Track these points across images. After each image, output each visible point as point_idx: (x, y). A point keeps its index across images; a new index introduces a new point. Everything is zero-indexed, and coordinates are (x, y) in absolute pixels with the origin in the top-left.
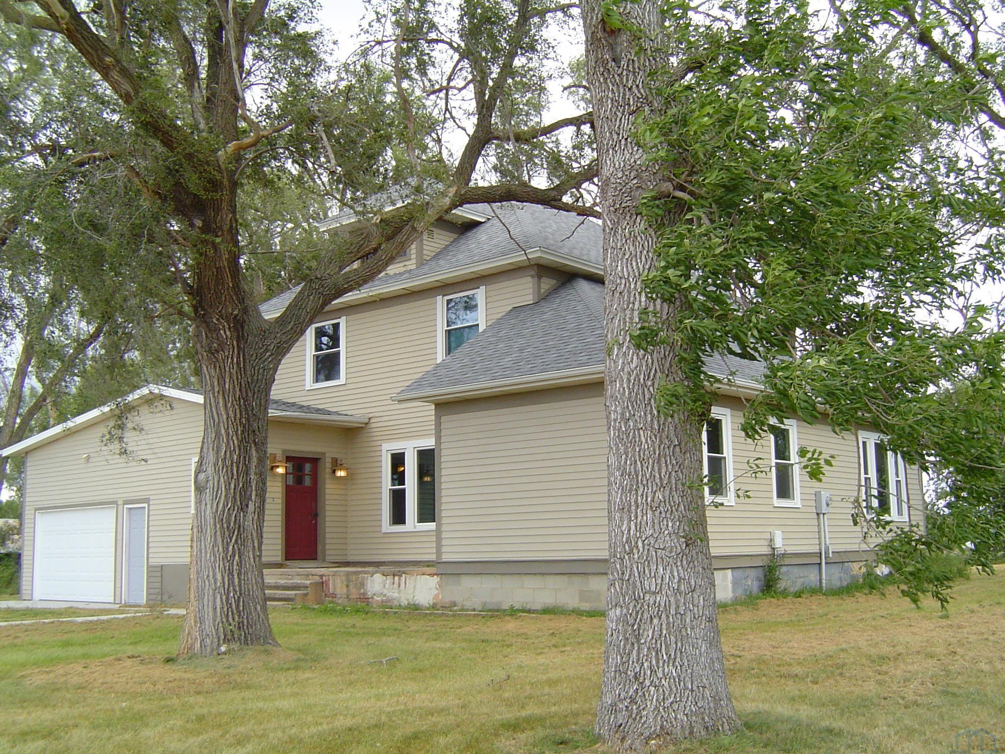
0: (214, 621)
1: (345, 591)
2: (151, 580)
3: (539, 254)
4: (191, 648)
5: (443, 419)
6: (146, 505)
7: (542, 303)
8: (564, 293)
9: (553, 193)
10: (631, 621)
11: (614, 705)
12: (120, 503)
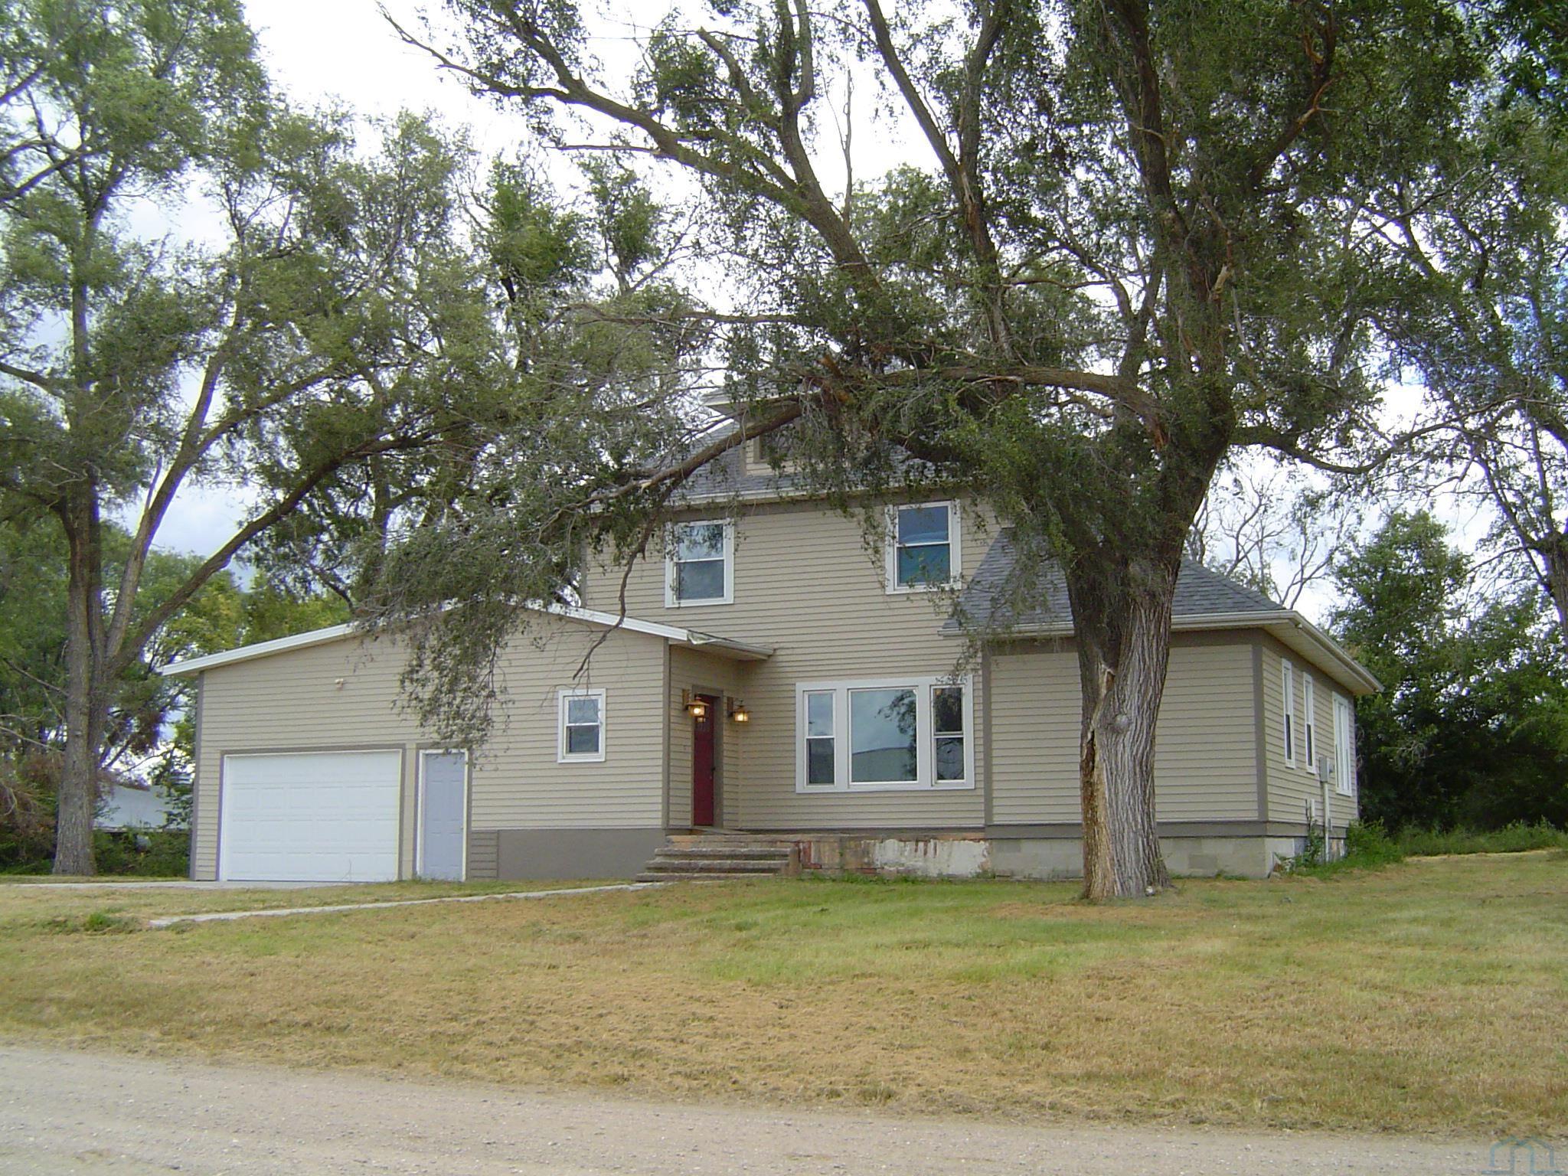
1: (837, 860)
2: (473, 850)
5: (993, 659)
6: (464, 751)
12: (411, 746)
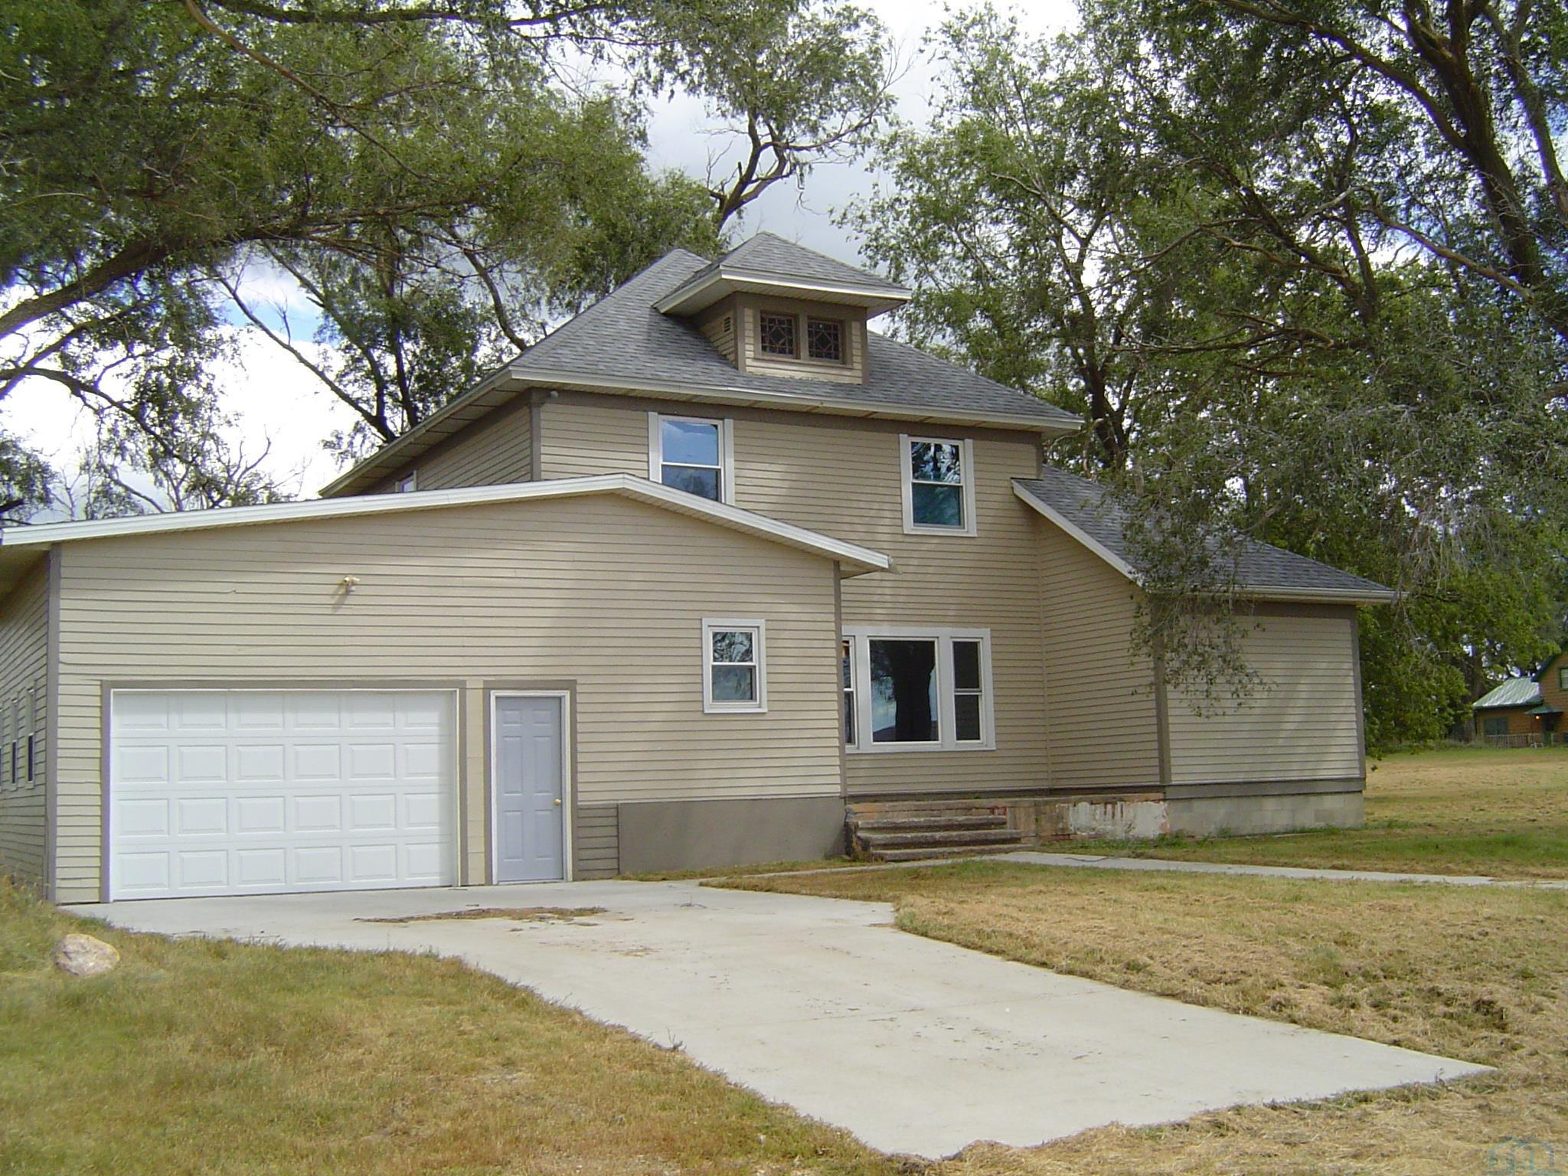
1: (1033, 827)
2: (582, 833)
6: (567, 694)
12: (475, 685)
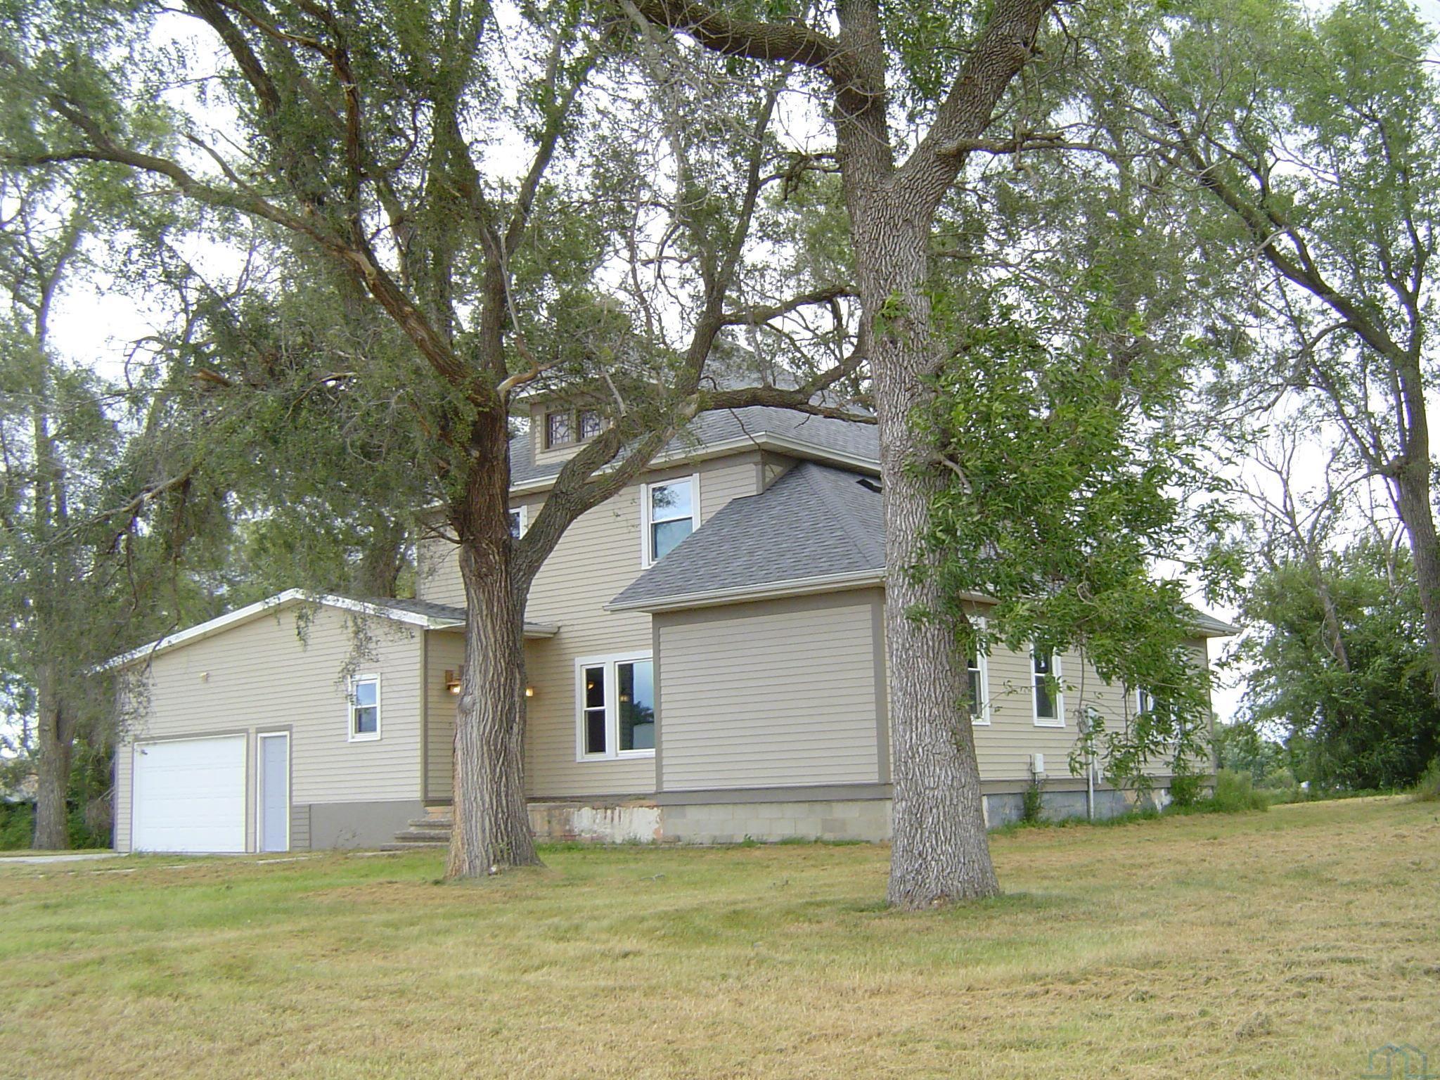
0: (483, 842)
1: (546, 828)
3: (764, 440)
4: (458, 870)
5: (662, 630)
6: (287, 733)
7: (769, 495)
8: (793, 483)
9: (800, 397)
10: (915, 811)
11: (903, 877)
12: (252, 730)
